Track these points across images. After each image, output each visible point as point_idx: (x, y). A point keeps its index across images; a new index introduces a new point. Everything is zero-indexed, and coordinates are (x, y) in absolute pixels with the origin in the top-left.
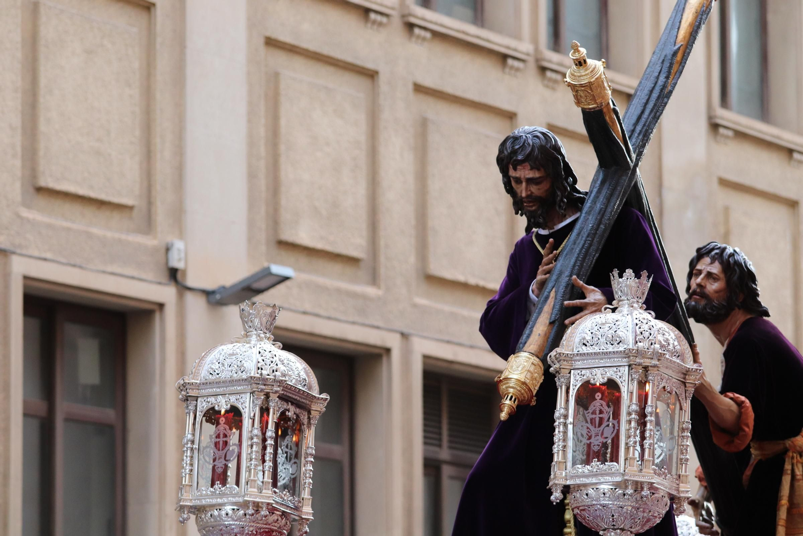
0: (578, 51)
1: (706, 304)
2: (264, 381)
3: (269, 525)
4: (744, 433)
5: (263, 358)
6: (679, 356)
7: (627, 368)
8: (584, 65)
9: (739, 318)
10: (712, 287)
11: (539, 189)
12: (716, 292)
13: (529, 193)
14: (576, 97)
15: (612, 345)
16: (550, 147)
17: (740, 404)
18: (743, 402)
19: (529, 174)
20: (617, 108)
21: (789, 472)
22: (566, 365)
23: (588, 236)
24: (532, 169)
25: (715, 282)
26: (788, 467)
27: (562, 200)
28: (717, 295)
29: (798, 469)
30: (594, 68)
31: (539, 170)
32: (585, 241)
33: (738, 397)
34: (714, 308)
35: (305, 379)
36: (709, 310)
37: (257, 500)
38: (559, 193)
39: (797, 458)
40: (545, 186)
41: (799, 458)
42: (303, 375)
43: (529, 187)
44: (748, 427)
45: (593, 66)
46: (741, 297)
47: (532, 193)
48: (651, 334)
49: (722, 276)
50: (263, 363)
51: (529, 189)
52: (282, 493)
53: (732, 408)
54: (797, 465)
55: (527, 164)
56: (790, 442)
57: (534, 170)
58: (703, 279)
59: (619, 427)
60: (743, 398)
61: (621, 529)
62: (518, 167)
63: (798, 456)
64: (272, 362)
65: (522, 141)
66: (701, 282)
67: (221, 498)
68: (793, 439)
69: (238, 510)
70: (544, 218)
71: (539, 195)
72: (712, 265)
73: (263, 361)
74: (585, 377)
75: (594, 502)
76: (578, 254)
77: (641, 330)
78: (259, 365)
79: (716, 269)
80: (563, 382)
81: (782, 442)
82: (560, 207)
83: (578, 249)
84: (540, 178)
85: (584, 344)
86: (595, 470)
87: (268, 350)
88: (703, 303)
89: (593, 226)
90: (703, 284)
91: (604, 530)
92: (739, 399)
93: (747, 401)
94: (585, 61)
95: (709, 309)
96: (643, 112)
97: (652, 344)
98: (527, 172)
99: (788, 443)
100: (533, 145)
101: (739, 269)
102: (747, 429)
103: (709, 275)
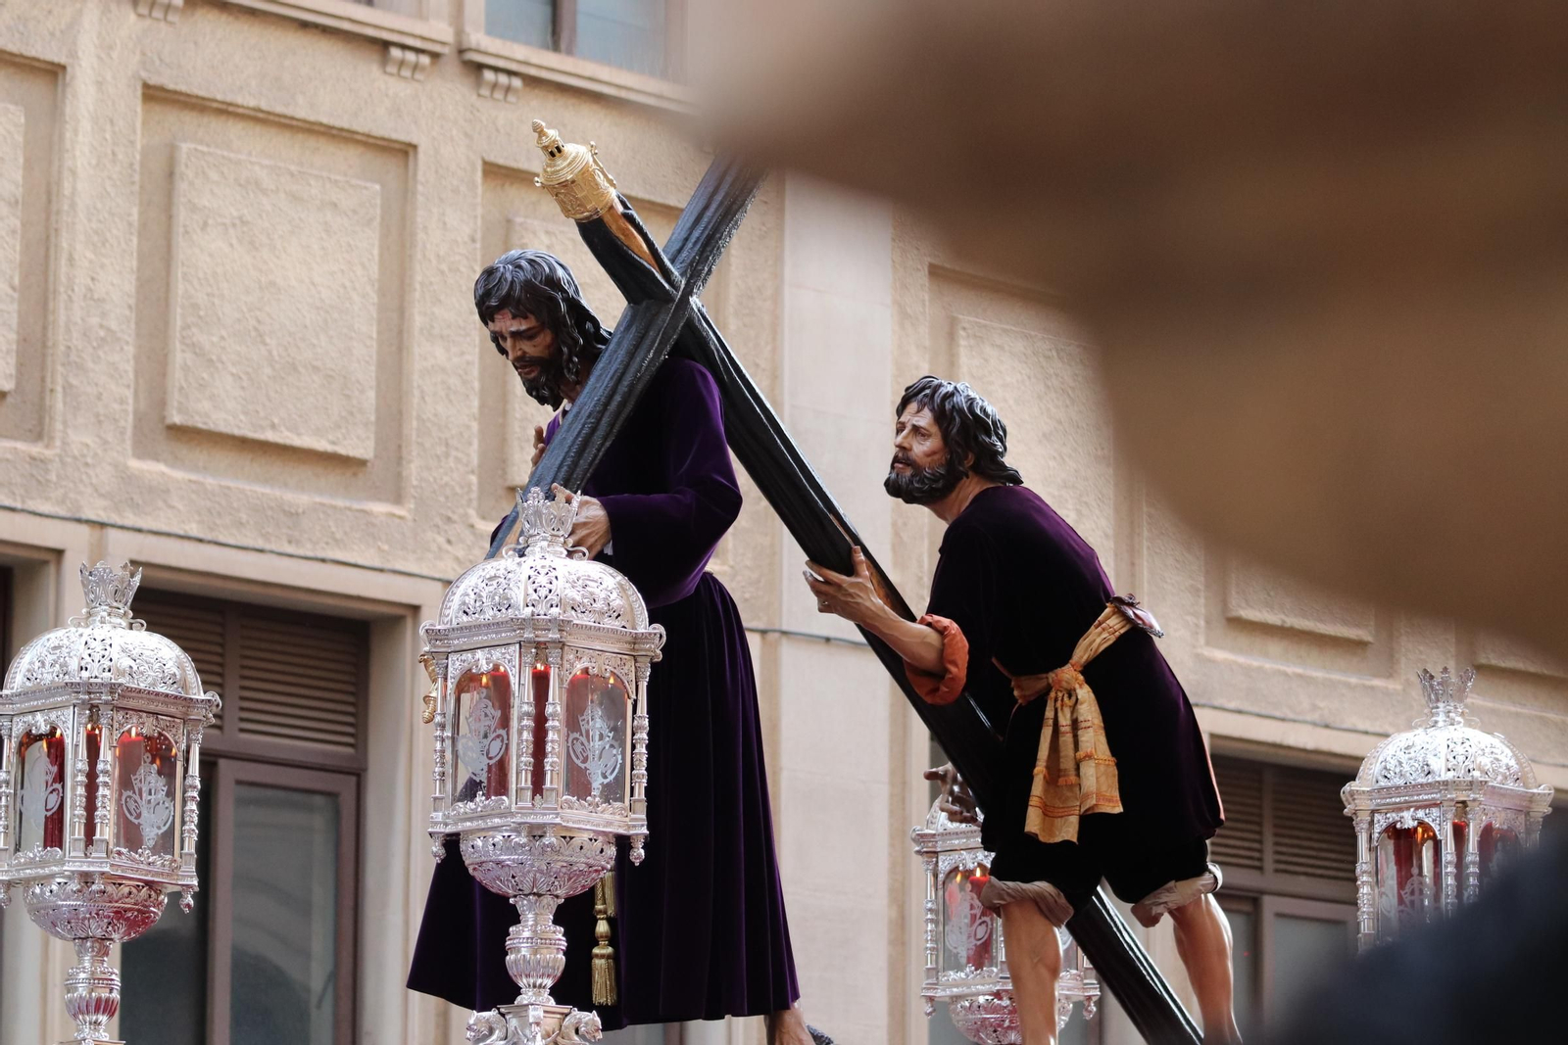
0: (545, 134)
1: (912, 476)
2: (89, 688)
3: (116, 902)
4: (951, 676)
5: (90, 651)
6: (619, 615)
7: (518, 646)
8: (557, 154)
9: (970, 489)
10: (920, 448)
11: (535, 346)
12: (928, 455)
13: (519, 353)
14: (562, 204)
15: (499, 611)
16: (541, 282)
17: (942, 632)
18: (946, 628)
19: (512, 325)
20: (632, 212)
21: (1051, 722)
22: (440, 647)
23: (589, 417)
24: (514, 317)
25: (925, 440)
26: (1049, 713)
27: (570, 360)
28: (929, 459)
29: (1065, 716)
30: (575, 157)
31: (526, 318)
32: (583, 426)
33: (938, 621)
34: (926, 481)
35: (175, 675)
36: (916, 485)
37: (85, 868)
38: (565, 350)
39: (1062, 700)
40: (545, 338)
41: (1066, 699)
42: (172, 668)
43: (517, 344)
44: (956, 665)
45: (573, 155)
46: (971, 459)
47: (524, 353)
48: (550, 591)
49: (934, 430)
50: (89, 660)
51: (518, 348)
52: (137, 853)
53: (928, 640)
54: (1062, 709)
55: (506, 311)
56: (1054, 675)
57: (518, 319)
58: (905, 438)
59: (508, 739)
60: (946, 621)
61: (534, 894)
62: (496, 316)
63: (1066, 696)
64: (103, 657)
65: (499, 275)
66: (902, 443)
67: (43, 868)
68: (1059, 670)
69: (66, 883)
70: (551, 390)
71: (536, 355)
72: (919, 414)
73: (90, 655)
74: (466, 664)
75: (483, 859)
76: (570, 447)
77: (535, 586)
78: (83, 664)
79: (925, 419)
80: (438, 674)
81: (1044, 675)
82: (569, 370)
83: (571, 438)
84: (529, 329)
85: (465, 612)
86: (479, 809)
87: (99, 639)
88: (908, 472)
89: (599, 400)
90: (906, 445)
91: (515, 896)
92: (939, 624)
93: (955, 625)
94: (559, 150)
95: (918, 483)
96: (706, 208)
97: (552, 606)
98: (508, 323)
99: (1051, 675)
100: (512, 282)
101: (960, 417)
102: (953, 669)
103: (916, 429)
